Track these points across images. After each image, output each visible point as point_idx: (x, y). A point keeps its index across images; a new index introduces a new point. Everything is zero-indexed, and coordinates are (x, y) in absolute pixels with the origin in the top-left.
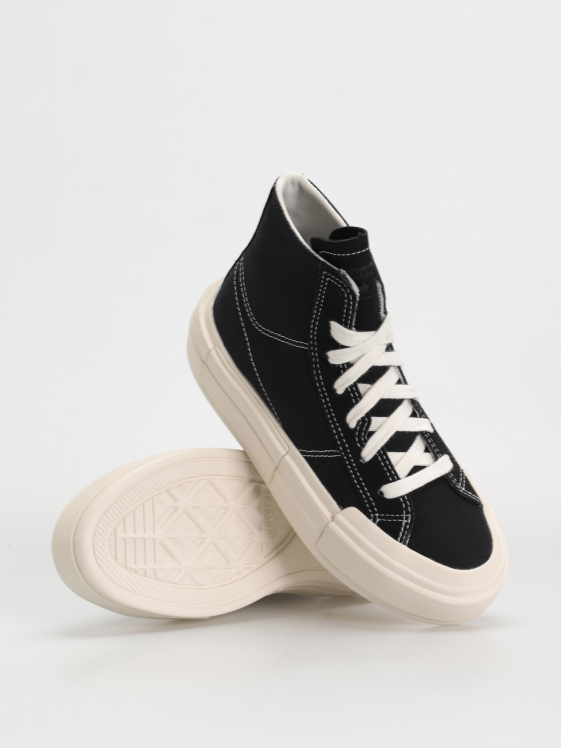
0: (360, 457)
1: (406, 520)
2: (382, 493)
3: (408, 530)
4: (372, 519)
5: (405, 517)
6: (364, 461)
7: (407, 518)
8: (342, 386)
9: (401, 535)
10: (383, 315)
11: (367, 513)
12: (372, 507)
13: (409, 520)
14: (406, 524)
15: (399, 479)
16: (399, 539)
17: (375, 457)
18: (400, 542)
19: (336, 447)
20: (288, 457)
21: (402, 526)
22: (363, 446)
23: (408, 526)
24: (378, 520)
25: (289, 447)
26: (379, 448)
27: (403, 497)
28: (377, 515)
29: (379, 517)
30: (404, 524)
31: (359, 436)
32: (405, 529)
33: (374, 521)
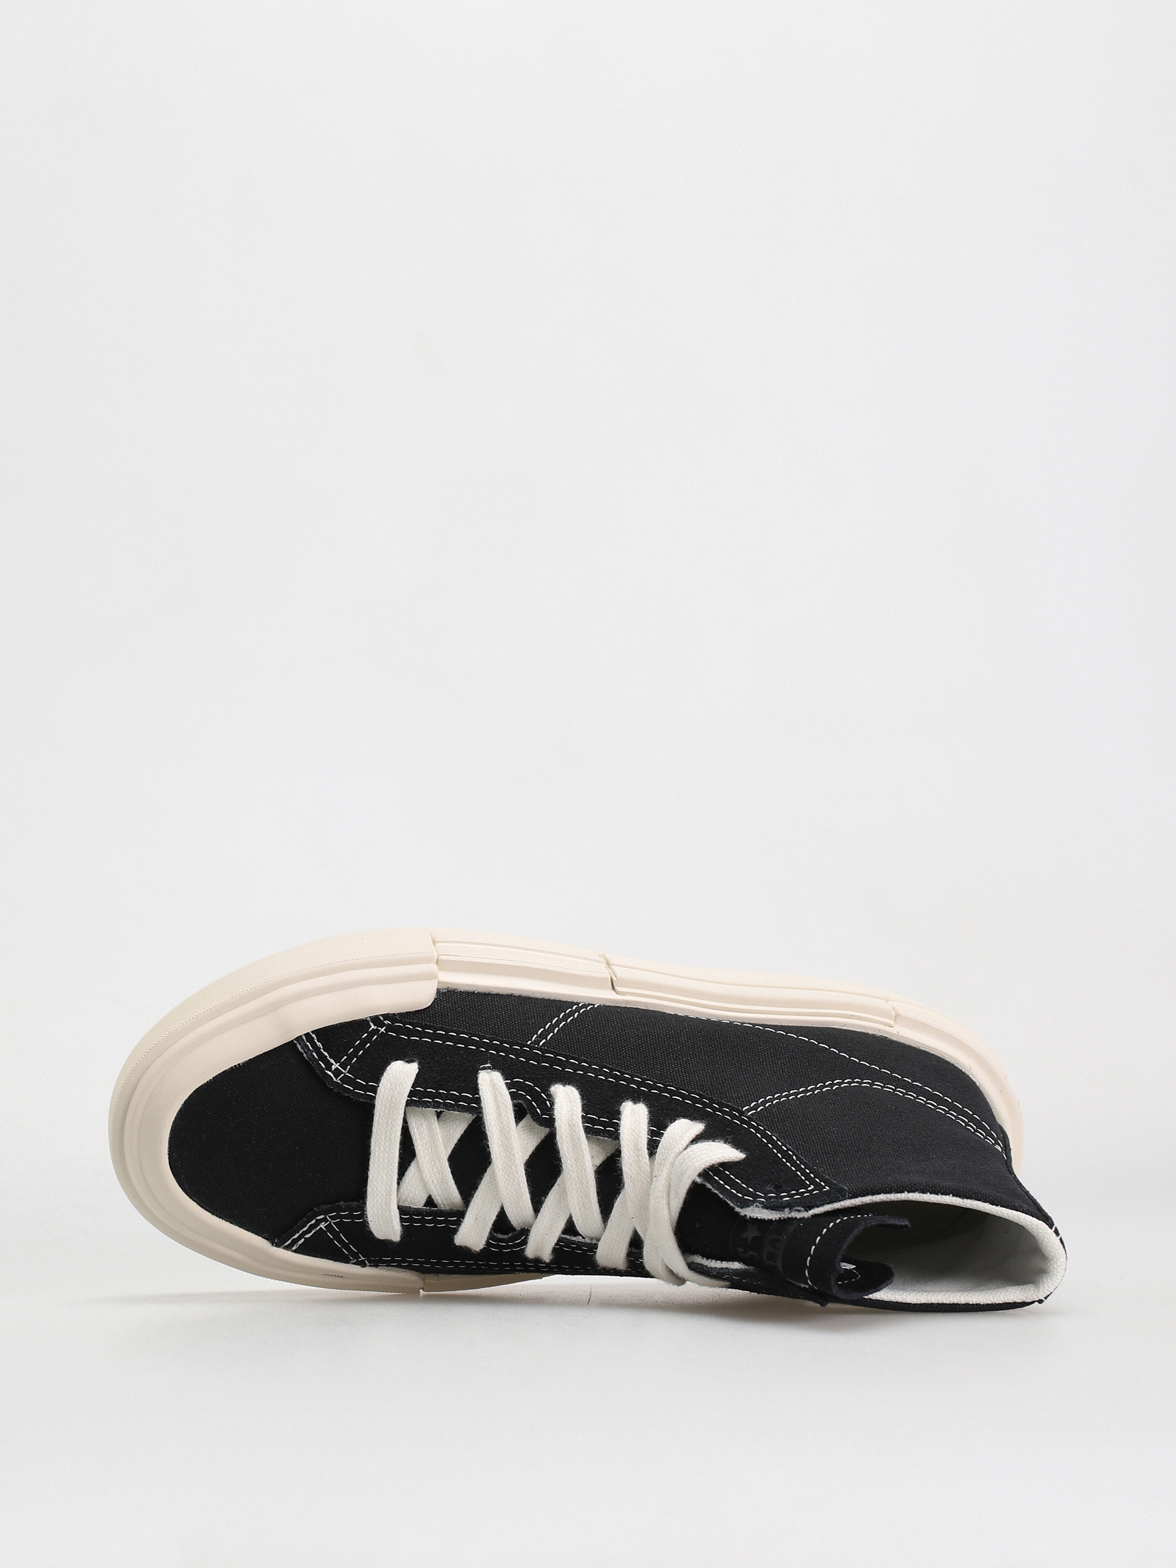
0: (496, 1068)
1: (335, 1069)
2: (408, 1060)
3: (317, 1061)
4: (382, 1018)
5: (342, 1071)
6: (484, 1068)
7: (337, 1073)
8: (633, 1115)
9: (318, 1043)
12: (401, 1030)
13: (330, 1074)
14: (329, 1065)
15: (411, 1103)
16: (314, 1036)
17: (475, 1090)
18: (308, 1034)
19: (548, 1047)
21: (331, 1056)
22: (510, 1085)
23: (323, 1065)
24: (372, 1026)
28: (382, 1030)
29: (375, 1032)
30: (332, 1061)
31: (530, 1091)
32: (323, 1058)
33: (375, 1019)
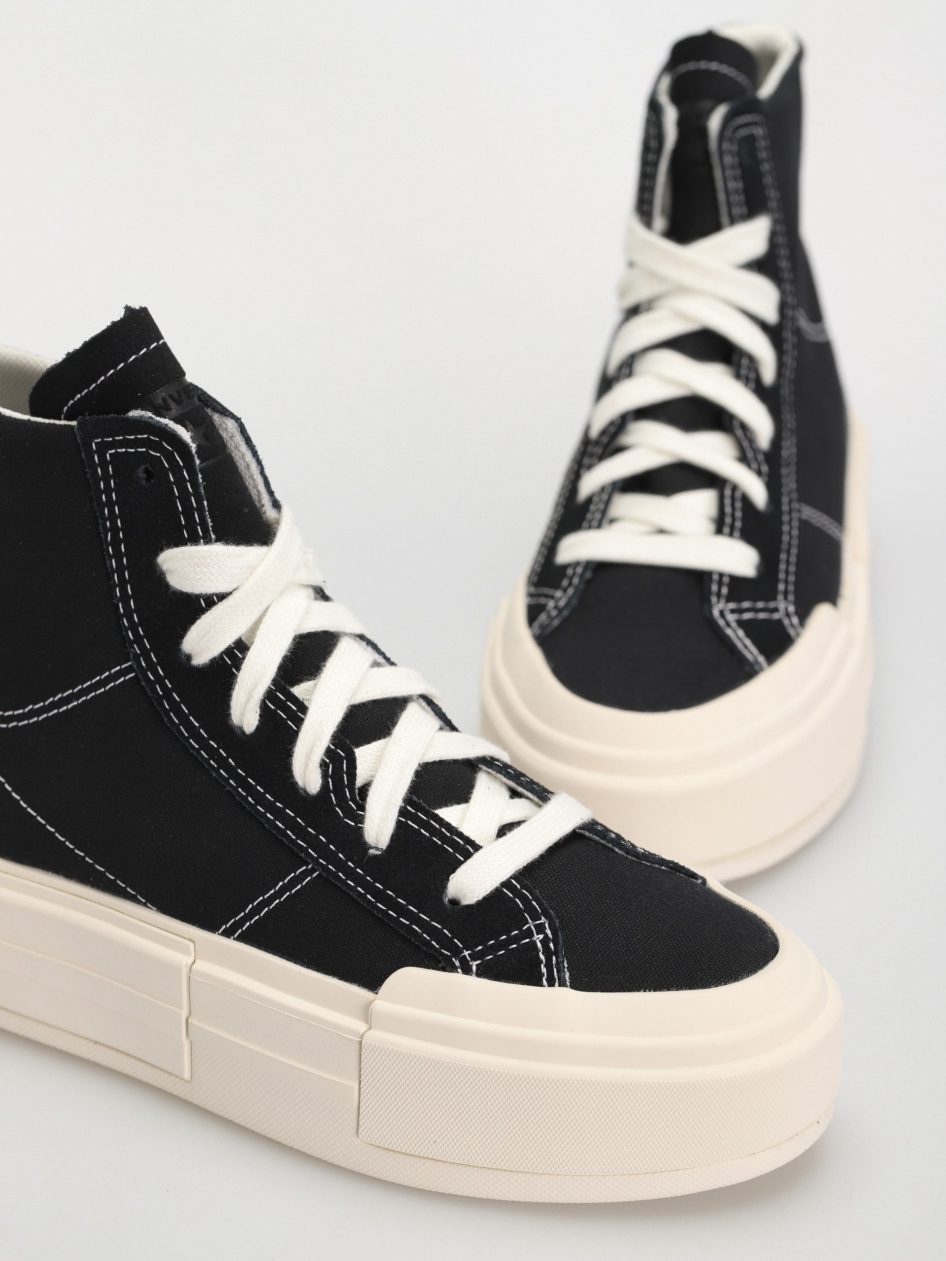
0: (365, 846)
1: (540, 935)
2: (454, 902)
3: (556, 953)
4: (459, 970)
5: (533, 928)
6: (377, 849)
7: (540, 929)
8: (248, 701)
9: (544, 970)
10: (270, 513)
11: (440, 962)
12: (447, 943)
13: (548, 931)
14: (545, 942)
15: (477, 848)
16: (545, 982)
17: (400, 826)
18: (549, 986)
19: (297, 858)
20: (200, 965)
21: (537, 951)
22: (360, 820)
23: (551, 945)
24: (474, 965)
25: (193, 942)
26: (398, 802)
27: (506, 884)
28: (466, 953)
29: (474, 957)
30: (539, 945)
31: (342, 802)
32: (548, 953)
33: (467, 971)
